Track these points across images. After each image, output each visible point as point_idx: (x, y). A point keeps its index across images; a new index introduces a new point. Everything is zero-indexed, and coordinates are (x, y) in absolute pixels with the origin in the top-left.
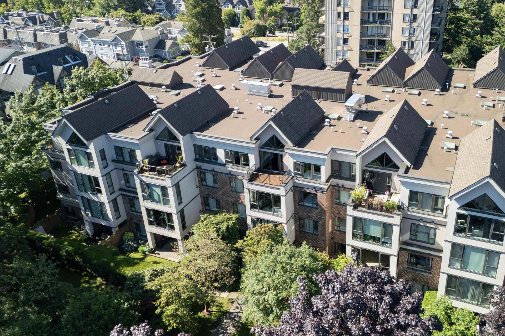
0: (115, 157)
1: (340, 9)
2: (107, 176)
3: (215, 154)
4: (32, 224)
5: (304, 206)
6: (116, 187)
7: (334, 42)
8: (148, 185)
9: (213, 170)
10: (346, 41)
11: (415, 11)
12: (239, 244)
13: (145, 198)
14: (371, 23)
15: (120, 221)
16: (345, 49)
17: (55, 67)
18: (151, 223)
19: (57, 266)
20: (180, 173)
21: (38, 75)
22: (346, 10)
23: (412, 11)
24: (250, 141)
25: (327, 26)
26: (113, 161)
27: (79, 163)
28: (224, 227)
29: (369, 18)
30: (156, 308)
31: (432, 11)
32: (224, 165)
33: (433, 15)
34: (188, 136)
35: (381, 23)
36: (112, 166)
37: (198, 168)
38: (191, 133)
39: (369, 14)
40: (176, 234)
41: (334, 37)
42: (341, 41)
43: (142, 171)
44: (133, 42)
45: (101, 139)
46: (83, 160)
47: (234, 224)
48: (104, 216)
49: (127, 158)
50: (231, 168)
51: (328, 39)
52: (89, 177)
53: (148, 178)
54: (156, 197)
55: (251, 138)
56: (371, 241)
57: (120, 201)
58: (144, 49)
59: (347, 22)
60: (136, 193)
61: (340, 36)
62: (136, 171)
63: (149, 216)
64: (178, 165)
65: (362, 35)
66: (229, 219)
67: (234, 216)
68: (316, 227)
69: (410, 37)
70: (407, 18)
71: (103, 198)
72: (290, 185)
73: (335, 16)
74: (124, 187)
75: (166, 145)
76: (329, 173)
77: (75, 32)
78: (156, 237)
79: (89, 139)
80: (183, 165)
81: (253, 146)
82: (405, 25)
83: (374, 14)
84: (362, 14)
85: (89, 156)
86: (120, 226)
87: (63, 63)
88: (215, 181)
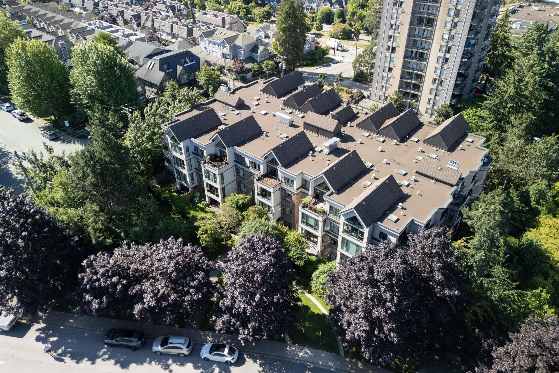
0: (194, 151)
1: (390, 44)
2: (189, 160)
3: (244, 160)
4: (151, 177)
5: (285, 199)
6: (193, 167)
7: (382, 69)
8: (208, 171)
9: (243, 169)
10: (390, 70)
11: (448, 56)
12: (244, 213)
13: (206, 177)
14: (413, 58)
15: (194, 185)
16: (389, 76)
17: (178, 67)
18: (208, 191)
19: (158, 204)
20: (224, 168)
21: (167, 71)
22: (394, 46)
23: (445, 55)
24: (261, 158)
25: (378, 55)
26: (193, 153)
27: (176, 151)
28: (241, 202)
29: (411, 55)
30: (197, 235)
31: (460, 57)
32: (248, 168)
33: (461, 61)
34: (231, 148)
35: (420, 60)
36: (192, 155)
37: (236, 165)
38: (233, 146)
39: (412, 52)
40: (219, 199)
41: (382, 65)
42: (387, 69)
43: (205, 163)
44: (235, 45)
45: (187, 141)
46: (177, 149)
47: (248, 201)
48: (186, 181)
49: (200, 153)
50: (251, 170)
51: (377, 65)
52: (180, 159)
53: (208, 167)
54: (211, 178)
55: (262, 157)
56: (310, 227)
57: (195, 175)
58: (242, 52)
59: (393, 55)
60: (201, 172)
61: (387, 64)
62: (203, 162)
63: (207, 187)
64: (224, 163)
65: (404, 67)
66: (245, 198)
67: (249, 197)
68: (291, 212)
69: (440, 76)
70: (441, 60)
71: (185, 172)
72: (278, 187)
73: (385, 48)
74: (197, 168)
75: (220, 150)
76: (300, 185)
77: (198, 29)
78: (211, 198)
79: (180, 141)
80: (227, 163)
81: (262, 161)
82: (438, 66)
83: (416, 52)
84: (406, 51)
85: (180, 149)
86: (194, 188)
87: (183, 63)
88: (244, 175)
